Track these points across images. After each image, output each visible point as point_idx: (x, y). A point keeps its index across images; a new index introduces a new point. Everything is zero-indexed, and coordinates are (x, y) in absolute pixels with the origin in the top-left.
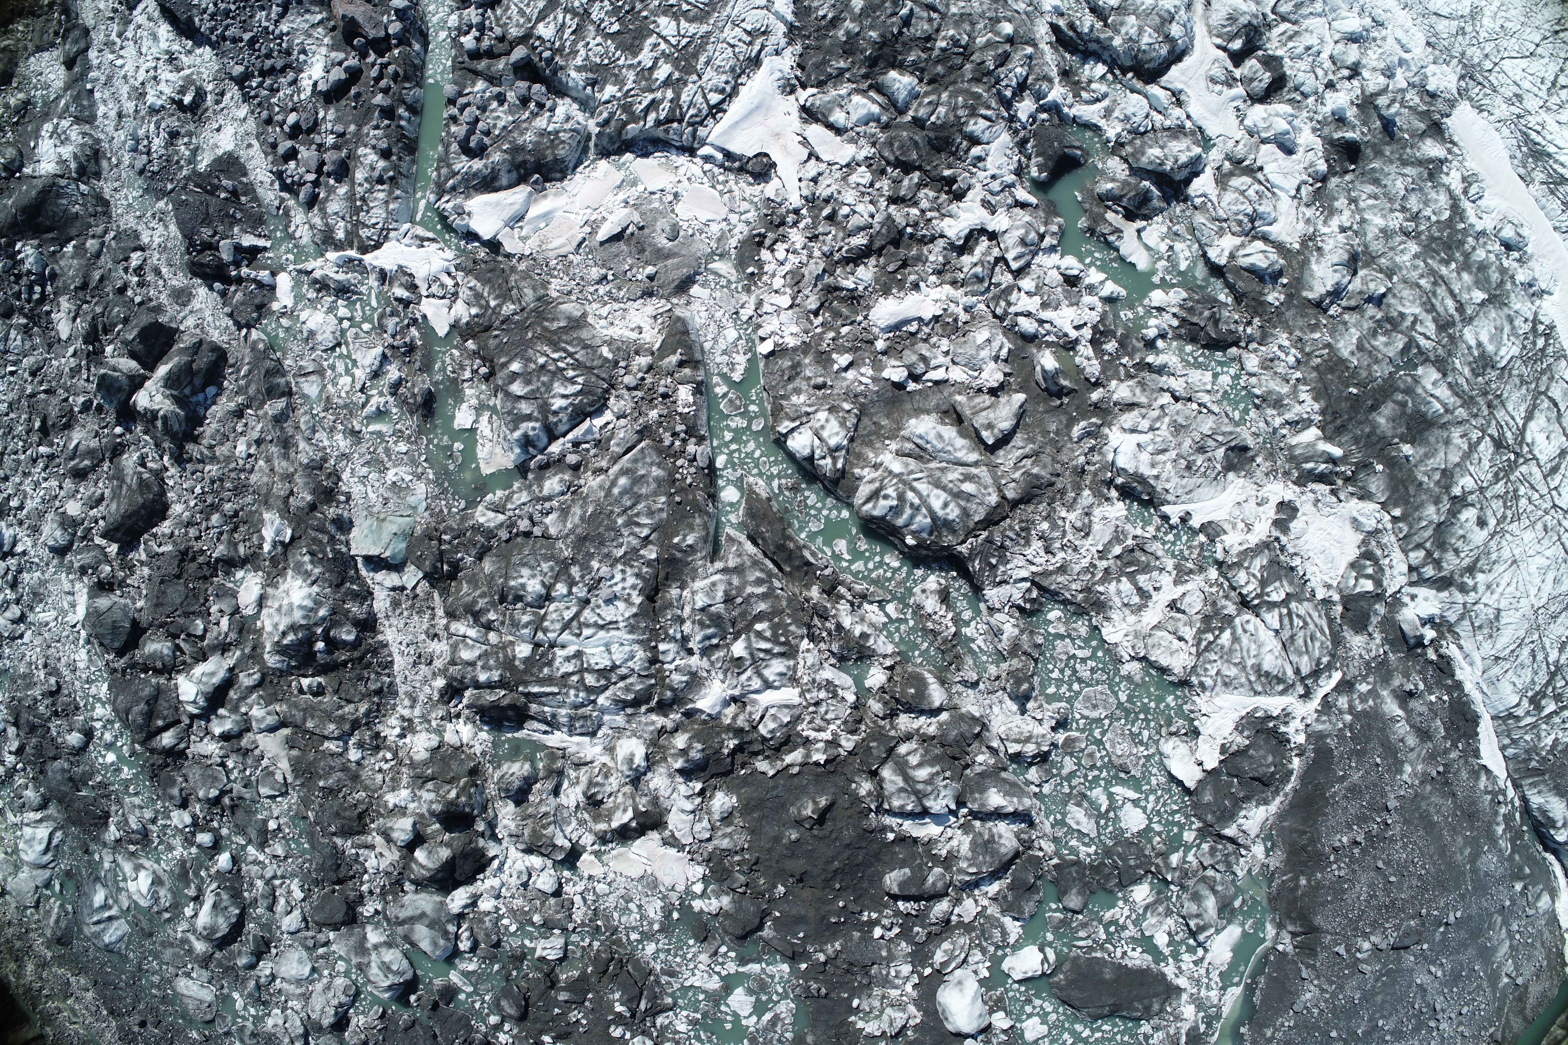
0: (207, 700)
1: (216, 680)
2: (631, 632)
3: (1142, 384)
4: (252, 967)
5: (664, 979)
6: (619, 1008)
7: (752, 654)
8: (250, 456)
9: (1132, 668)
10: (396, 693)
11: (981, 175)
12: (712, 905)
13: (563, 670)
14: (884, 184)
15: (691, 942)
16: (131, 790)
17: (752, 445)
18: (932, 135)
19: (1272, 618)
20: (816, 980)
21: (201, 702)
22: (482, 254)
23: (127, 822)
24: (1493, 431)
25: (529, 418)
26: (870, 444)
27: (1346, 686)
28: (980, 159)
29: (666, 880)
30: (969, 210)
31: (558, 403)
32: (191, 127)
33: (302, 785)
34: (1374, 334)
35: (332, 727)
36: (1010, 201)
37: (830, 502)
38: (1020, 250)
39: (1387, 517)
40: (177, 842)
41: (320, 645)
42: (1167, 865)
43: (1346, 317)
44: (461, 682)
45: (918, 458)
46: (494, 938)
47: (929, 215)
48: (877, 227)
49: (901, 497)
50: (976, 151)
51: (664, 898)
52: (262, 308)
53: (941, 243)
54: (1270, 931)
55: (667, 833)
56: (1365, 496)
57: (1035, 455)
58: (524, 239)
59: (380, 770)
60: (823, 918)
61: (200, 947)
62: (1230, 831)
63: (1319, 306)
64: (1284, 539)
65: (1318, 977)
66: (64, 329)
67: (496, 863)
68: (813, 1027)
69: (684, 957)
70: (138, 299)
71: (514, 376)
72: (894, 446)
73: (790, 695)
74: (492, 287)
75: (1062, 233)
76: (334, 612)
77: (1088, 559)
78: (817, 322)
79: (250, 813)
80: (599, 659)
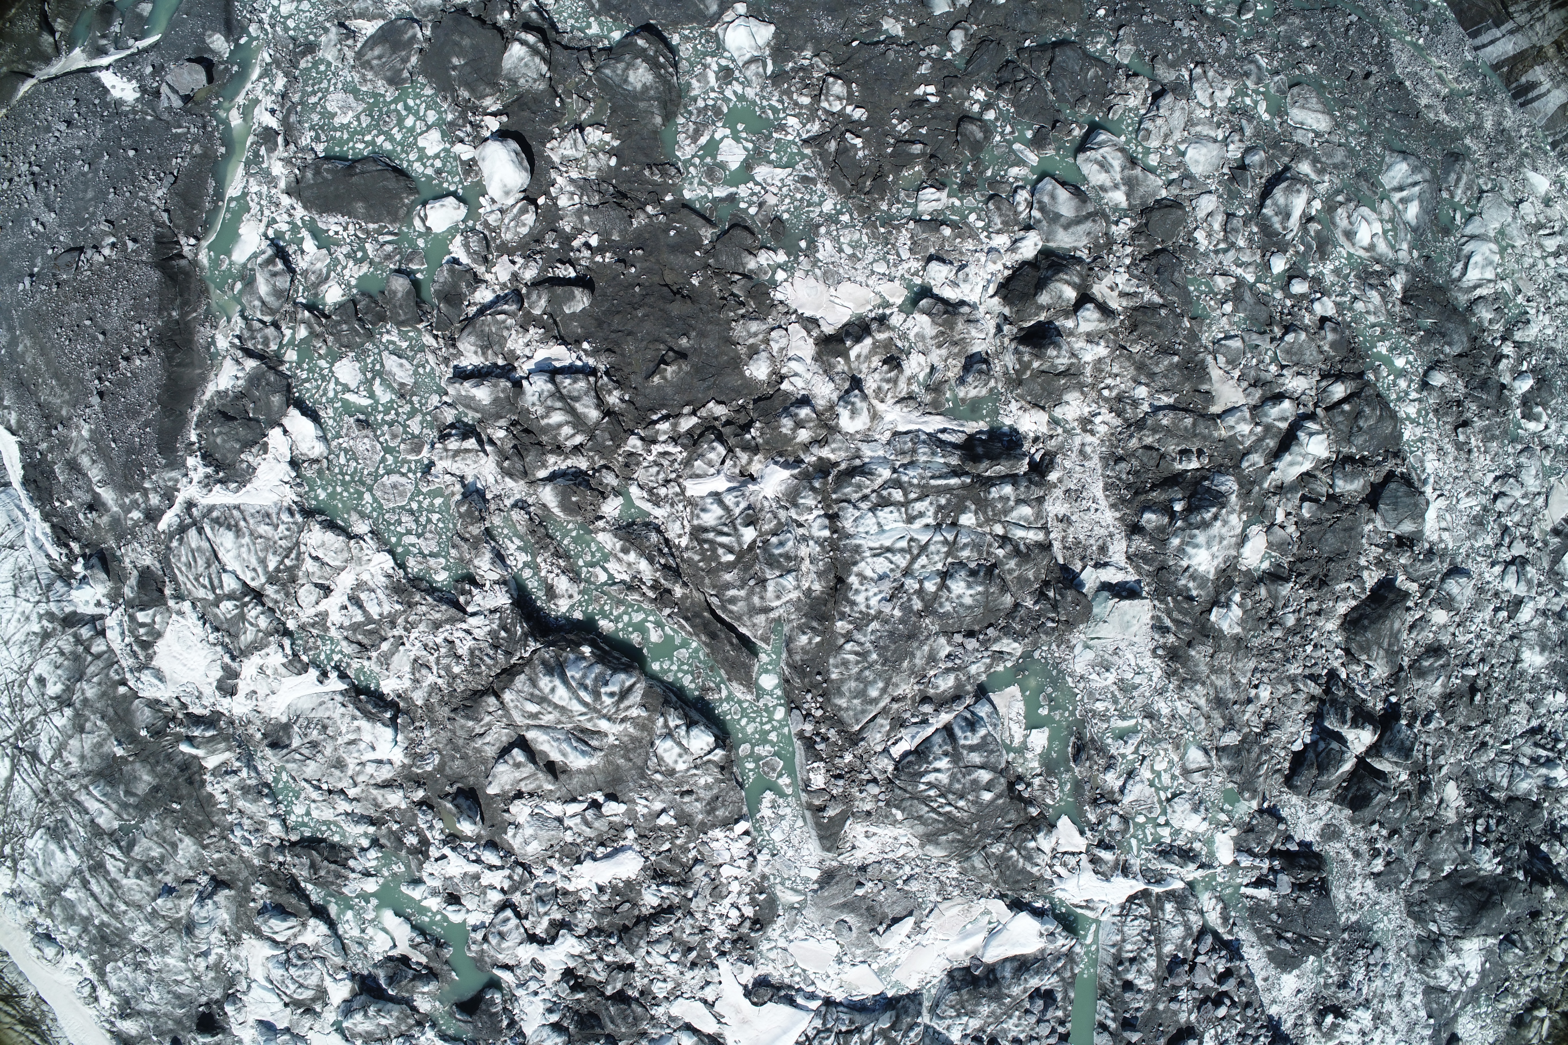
0: (1296, 438)
1: (1287, 458)
2: (859, 546)
3: (377, 805)
4: (1248, 150)
5: (812, 173)
6: (858, 142)
7: (736, 529)
8: (1256, 687)
9: (361, 527)
10: (1100, 458)
11: (547, 996)
12: (766, 259)
13: (926, 503)
14: (639, 982)
15: (786, 216)
16: (1378, 330)
17: (750, 729)
18: (598, 1031)
19: (230, 584)
20: (654, 183)
21: (1301, 435)
22: (1027, 896)
23: (1383, 296)
24: (42, 769)
25: (972, 749)
26: (633, 739)
27: (153, 516)
28: (550, 1011)
29: (814, 282)
30: (556, 962)
31: (944, 763)
32: (1325, 993)
33: (1196, 354)
34: (162, 858)
35: (1165, 422)
36: (518, 972)
38: (504, 929)
39: (131, 683)
40: (1329, 279)
41: (1178, 507)
42: (310, 326)
43: (191, 873)
44: (1031, 481)
45: (584, 731)
46: (991, 206)
47: (594, 957)
48: (642, 943)
49: (597, 695)
50: (554, 1018)
51: (815, 263)
52: (1249, 829)
53: (580, 931)
54: (204, 258)
55: (815, 333)
56: (154, 704)
57: (473, 737)
58: (987, 912)
59: (1115, 377)
60: (651, 253)
61: (1305, 168)
62: (251, 364)
63: (218, 884)
64: (227, 659)
65: (152, 213)
66: (1451, 791)
67: (991, 290)
68: (655, 132)
69: (793, 199)
70: (1376, 827)
71: (988, 788)
72: (611, 739)
73: (695, 489)
74: (1015, 866)
75: (466, 942)
76: (1164, 542)
77: (412, 636)
78: (694, 853)
79: (1252, 318)
80: (890, 517)
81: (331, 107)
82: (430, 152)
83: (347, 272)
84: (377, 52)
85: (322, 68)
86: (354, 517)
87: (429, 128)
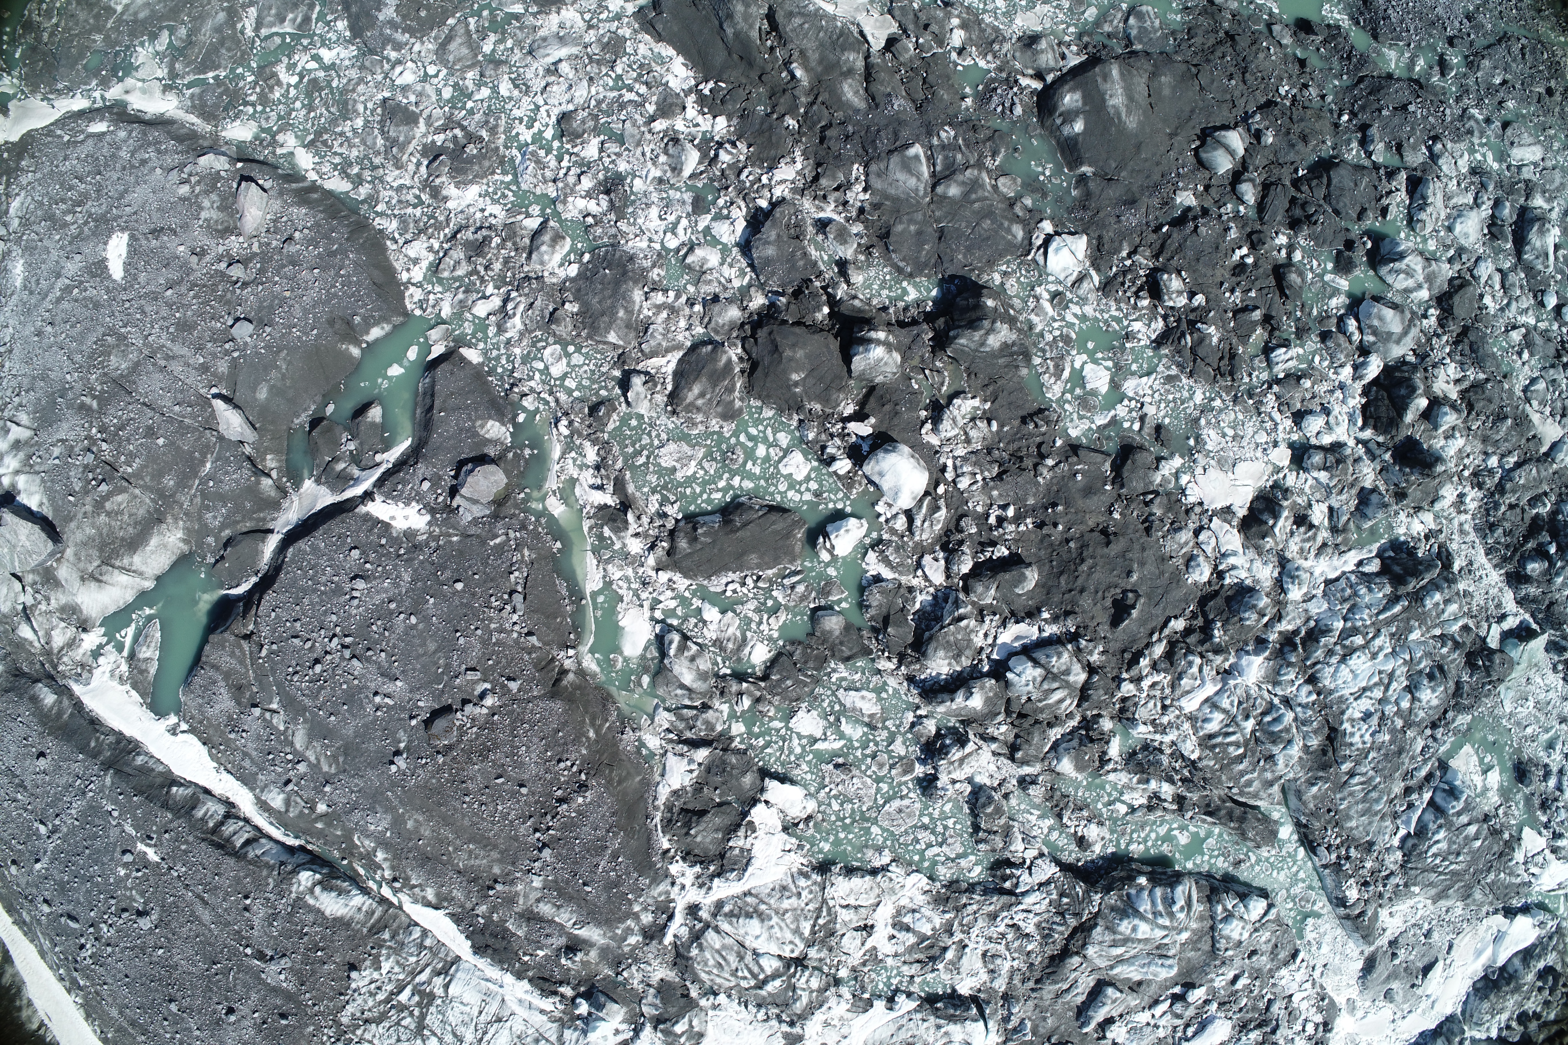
2: (1342, 697)
4: (1496, 206)
5: (1174, 371)
6: (1212, 330)
7: (1238, 725)
10: (1477, 529)
12: (1167, 468)
13: (1382, 637)
15: (1167, 421)
19: (770, 965)
20: (1041, 434)
25: (1459, 814)
26: (1196, 933)
27: (654, 933)
29: (1214, 473)
31: (1441, 835)
33: (1518, 408)
37: (1205, 868)
41: (1553, 550)
42: (749, 693)
44: (1446, 580)
45: (1159, 947)
46: (1330, 344)
51: (1208, 455)
54: (590, 664)
55: (1235, 523)
57: (1060, 995)
58: (1489, 928)
59: (1468, 456)
60: (1069, 505)
61: (1538, 201)
62: (702, 754)
64: (785, 1028)
65: (516, 642)
67: (1360, 423)
68: (1020, 382)
69: (1168, 402)
71: (1476, 837)
73: (1191, 705)
74: (1503, 884)
76: (1549, 581)
77: (973, 936)
78: (1269, 996)
79: (1545, 357)
80: (1360, 662)
81: (666, 462)
82: (799, 476)
83: (764, 627)
84: (696, 390)
85: (634, 423)
86: (869, 853)
87: (786, 452)
